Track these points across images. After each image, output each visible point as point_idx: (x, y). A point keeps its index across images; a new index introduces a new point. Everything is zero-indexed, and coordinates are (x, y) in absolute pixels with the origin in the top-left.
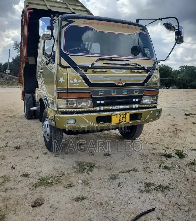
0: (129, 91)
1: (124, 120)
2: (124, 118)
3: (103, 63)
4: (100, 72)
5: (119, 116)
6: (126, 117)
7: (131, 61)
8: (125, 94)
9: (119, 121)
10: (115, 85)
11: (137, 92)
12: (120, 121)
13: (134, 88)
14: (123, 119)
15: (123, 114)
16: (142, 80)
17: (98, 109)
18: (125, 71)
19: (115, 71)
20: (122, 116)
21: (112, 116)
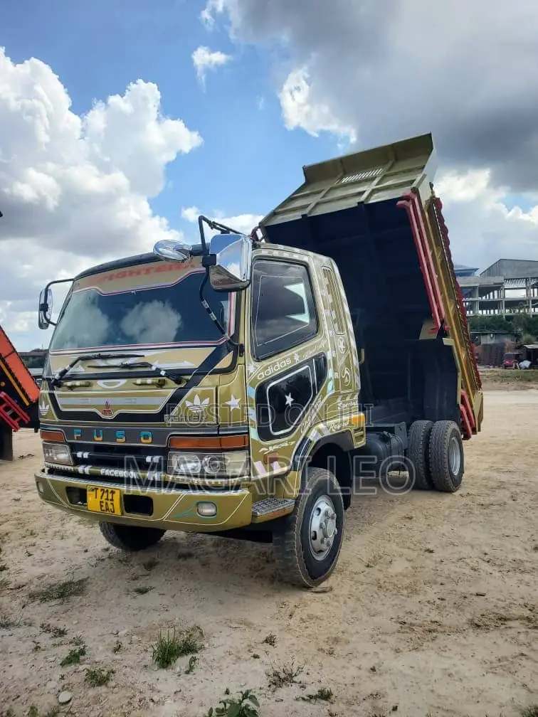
0: (130, 435)
1: (111, 507)
2: (109, 502)
3: (89, 367)
4: (81, 386)
5: (100, 493)
6: (112, 500)
7: (143, 356)
8: (120, 440)
9: (102, 506)
10: (99, 418)
11: (146, 437)
12: (103, 508)
13: (140, 426)
14: (106, 504)
15: (107, 491)
16: (157, 406)
17: (80, 469)
18: (123, 382)
19: (104, 383)
20: (105, 495)
21: (88, 493)
